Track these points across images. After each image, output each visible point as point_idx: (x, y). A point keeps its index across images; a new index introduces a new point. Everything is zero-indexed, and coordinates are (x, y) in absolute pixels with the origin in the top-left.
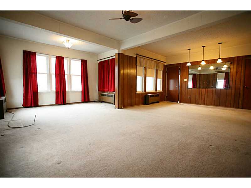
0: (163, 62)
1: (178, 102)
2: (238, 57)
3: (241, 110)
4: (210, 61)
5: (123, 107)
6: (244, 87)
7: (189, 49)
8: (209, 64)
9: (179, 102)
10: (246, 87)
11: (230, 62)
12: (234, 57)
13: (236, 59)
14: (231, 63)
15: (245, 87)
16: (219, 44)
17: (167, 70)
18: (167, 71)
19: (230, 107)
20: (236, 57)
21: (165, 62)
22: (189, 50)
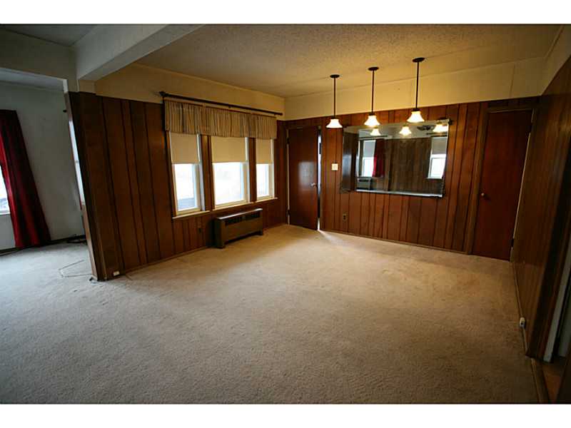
0: (275, 113)
1: (316, 229)
2: (468, 104)
3: (469, 256)
4: (397, 115)
5: (116, 273)
6: (479, 194)
7: (335, 77)
8: (394, 122)
9: (321, 229)
10: (484, 196)
11: (448, 120)
12: (459, 105)
13: (464, 110)
14: (450, 123)
15: (483, 194)
16: (415, 61)
17: (288, 136)
18: (288, 139)
19: (443, 247)
20: (464, 104)
21: (281, 114)
22: (333, 79)
